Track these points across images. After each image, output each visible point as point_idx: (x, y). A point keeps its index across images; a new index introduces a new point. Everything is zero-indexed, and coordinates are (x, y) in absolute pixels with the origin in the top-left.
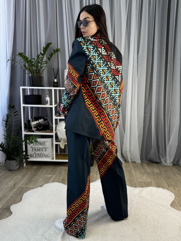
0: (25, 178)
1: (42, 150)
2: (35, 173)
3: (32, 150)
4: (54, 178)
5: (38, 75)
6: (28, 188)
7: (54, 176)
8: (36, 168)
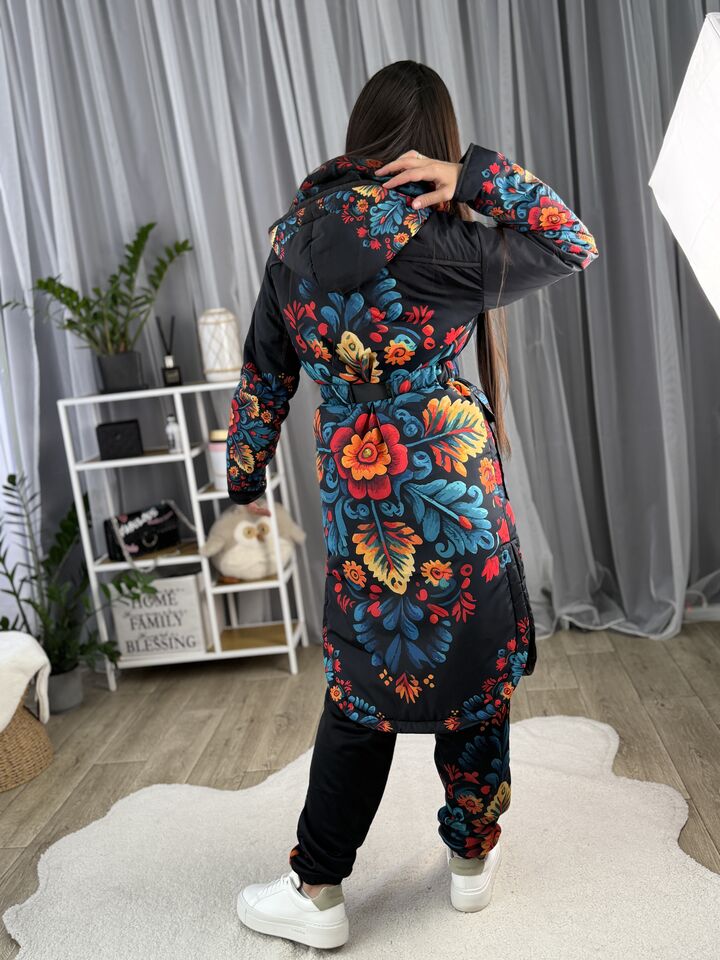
0: (117, 732)
1: (166, 623)
2: (153, 709)
3: (130, 626)
4: (218, 719)
5: (122, 349)
6: (127, 763)
7: (219, 713)
8: (155, 692)
